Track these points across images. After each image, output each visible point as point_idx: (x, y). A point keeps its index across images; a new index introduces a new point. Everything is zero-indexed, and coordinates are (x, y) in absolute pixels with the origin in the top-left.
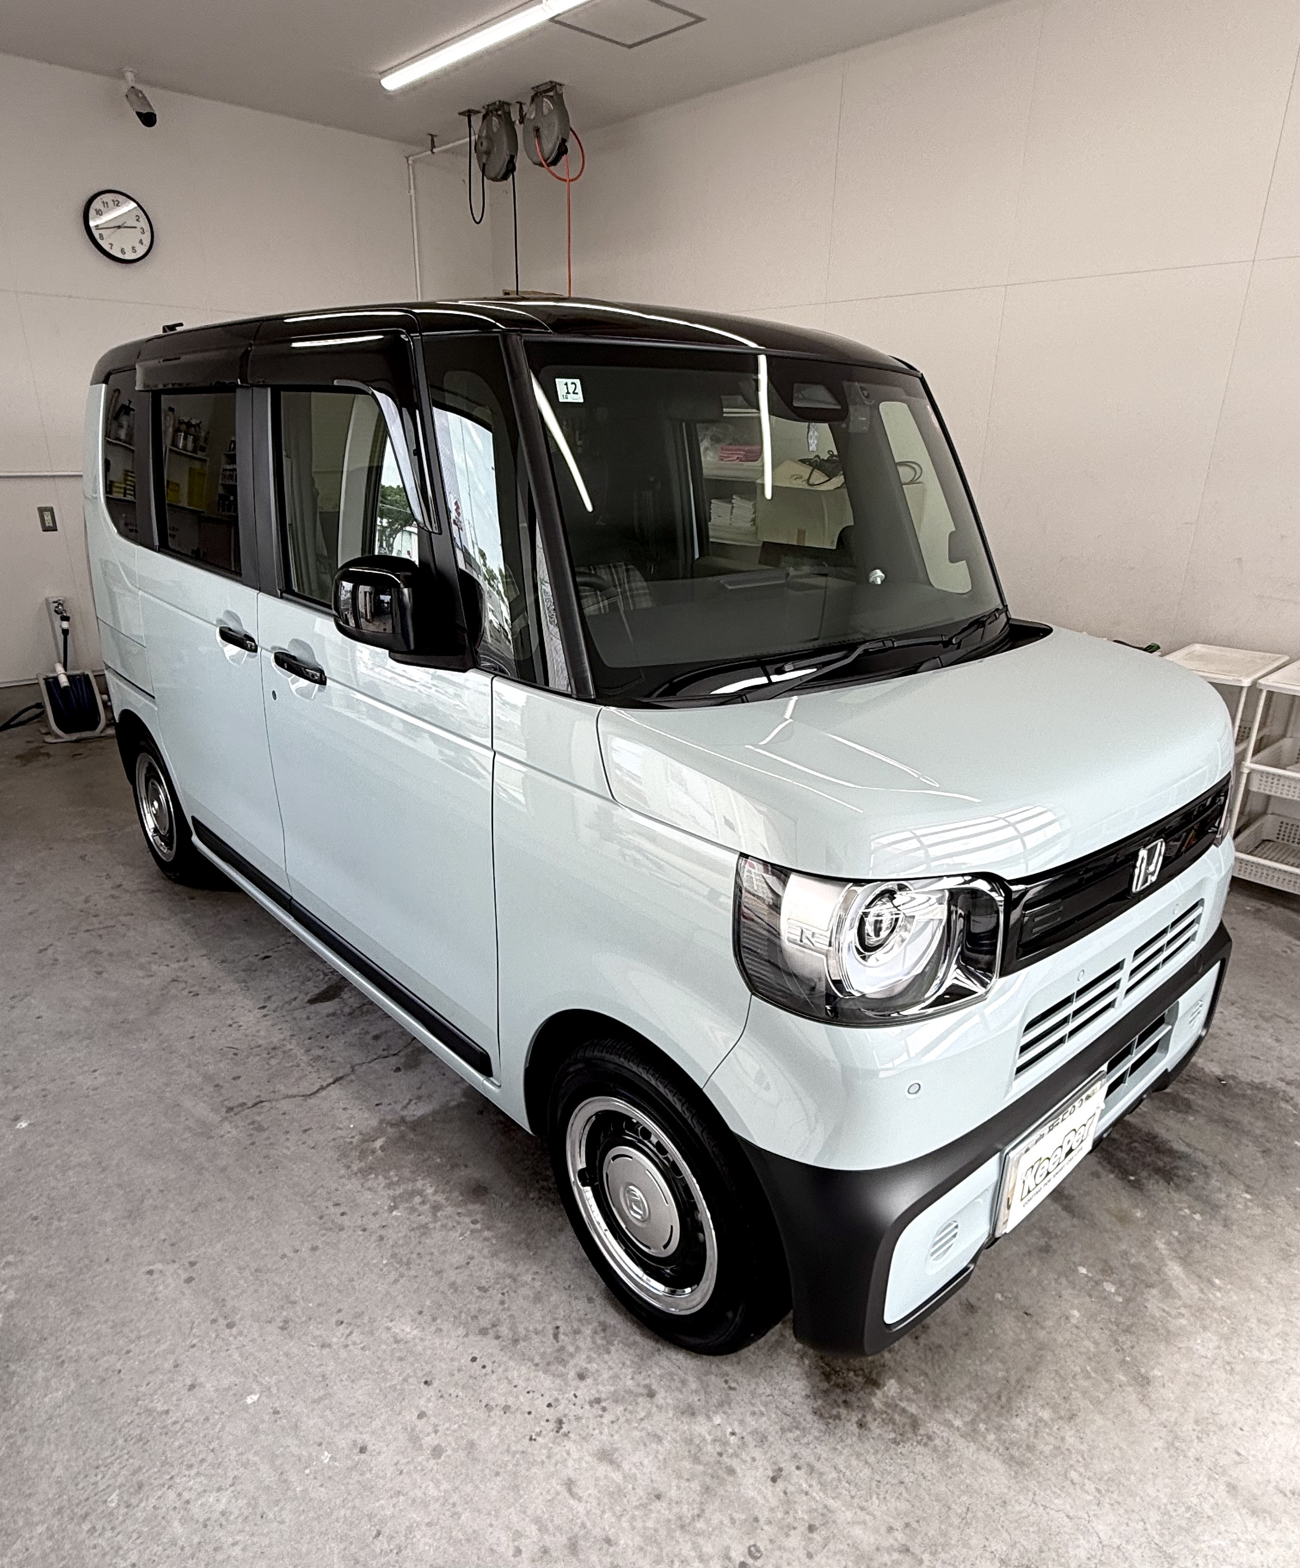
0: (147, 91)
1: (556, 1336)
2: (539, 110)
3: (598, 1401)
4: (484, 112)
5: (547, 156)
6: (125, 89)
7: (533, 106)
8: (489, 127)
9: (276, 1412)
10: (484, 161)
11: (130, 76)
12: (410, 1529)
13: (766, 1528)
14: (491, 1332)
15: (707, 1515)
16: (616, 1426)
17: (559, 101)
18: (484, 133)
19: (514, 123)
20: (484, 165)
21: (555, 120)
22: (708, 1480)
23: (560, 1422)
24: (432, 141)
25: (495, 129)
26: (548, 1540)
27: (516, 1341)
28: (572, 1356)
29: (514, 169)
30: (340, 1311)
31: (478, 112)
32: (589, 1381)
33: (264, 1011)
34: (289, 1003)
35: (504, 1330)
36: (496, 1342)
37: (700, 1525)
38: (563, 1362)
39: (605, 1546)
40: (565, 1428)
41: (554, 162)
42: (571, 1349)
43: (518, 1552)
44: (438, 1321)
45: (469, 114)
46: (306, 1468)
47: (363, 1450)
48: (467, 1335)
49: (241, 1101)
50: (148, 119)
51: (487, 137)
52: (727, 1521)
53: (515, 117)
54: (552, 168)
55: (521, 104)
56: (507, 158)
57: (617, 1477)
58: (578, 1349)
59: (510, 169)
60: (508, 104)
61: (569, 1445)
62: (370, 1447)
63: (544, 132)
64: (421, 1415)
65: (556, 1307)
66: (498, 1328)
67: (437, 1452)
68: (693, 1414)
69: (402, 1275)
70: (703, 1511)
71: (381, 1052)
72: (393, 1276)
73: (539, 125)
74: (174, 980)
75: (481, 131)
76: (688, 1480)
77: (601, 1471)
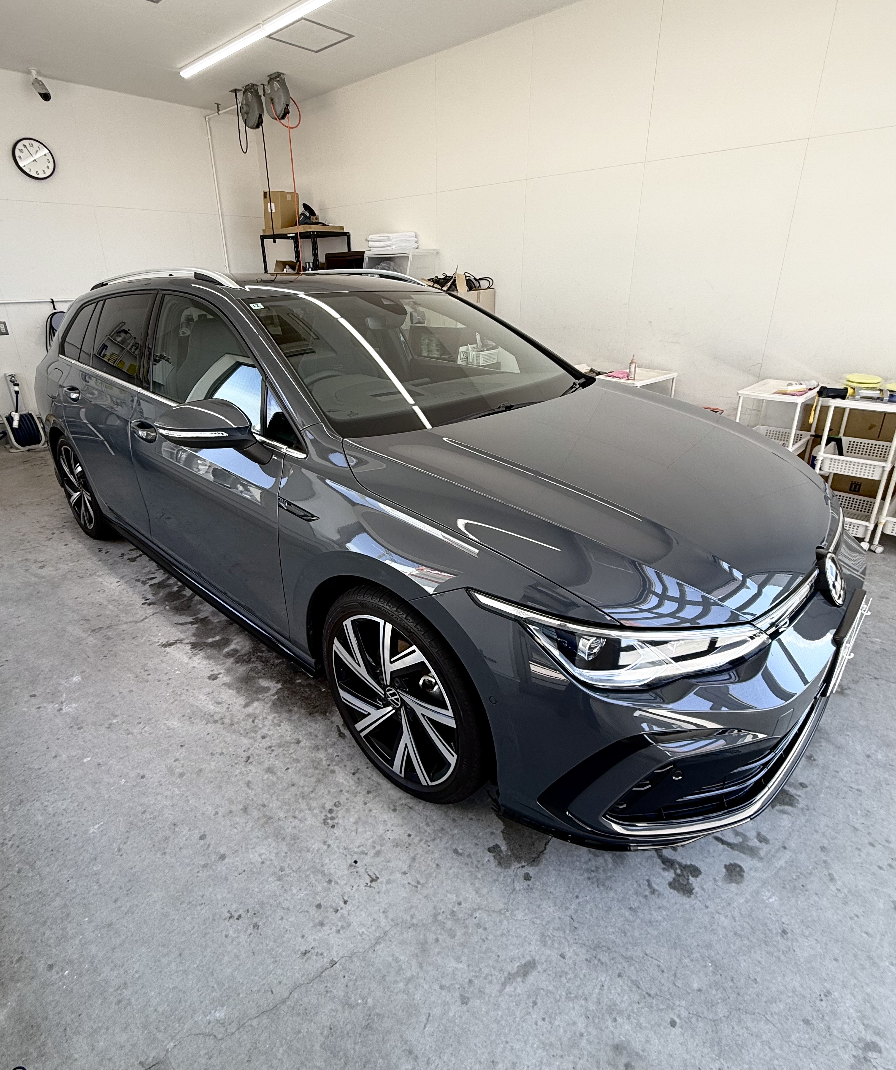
0: (45, 81)
2: (272, 88)
3: (270, 747)
4: (244, 90)
5: (278, 113)
6: (32, 80)
7: (269, 86)
8: (246, 98)
9: (99, 765)
10: (246, 117)
11: (34, 72)
12: (162, 808)
13: (346, 794)
14: (220, 722)
15: (317, 791)
16: (277, 757)
17: (283, 83)
18: (244, 102)
19: (260, 96)
20: (245, 120)
21: (282, 93)
22: (320, 776)
23: (249, 758)
24: (218, 108)
25: (250, 99)
26: (233, 807)
27: (232, 725)
28: (260, 729)
29: (262, 122)
32: (267, 739)
33: (120, 583)
35: (227, 721)
36: (221, 726)
37: (312, 795)
38: (256, 732)
39: (262, 808)
40: (251, 760)
41: (283, 117)
42: (261, 726)
44: (192, 719)
45: (235, 91)
46: (111, 787)
47: (143, 777)
48: (206, 724)
49: (100, 626)
50: (46, 97)
51: (246, 104)
52: (326, 793)
53: (261, 92)
54: (282, 121)
55: (263, 85)
56: (258, 116)
57: (274, 779)
58: (264, 726)
59: (259, 123)
60: (257, 85)
61: (250, 767)
62: (147, 776)
63: (276, 101)
64: (176, 760)
68: (318, 749)
70: (315, 789)
73: (273, 97)
74: (70, 571)
75: (242, 100)
76: (310, 777)
77: (266, 777)
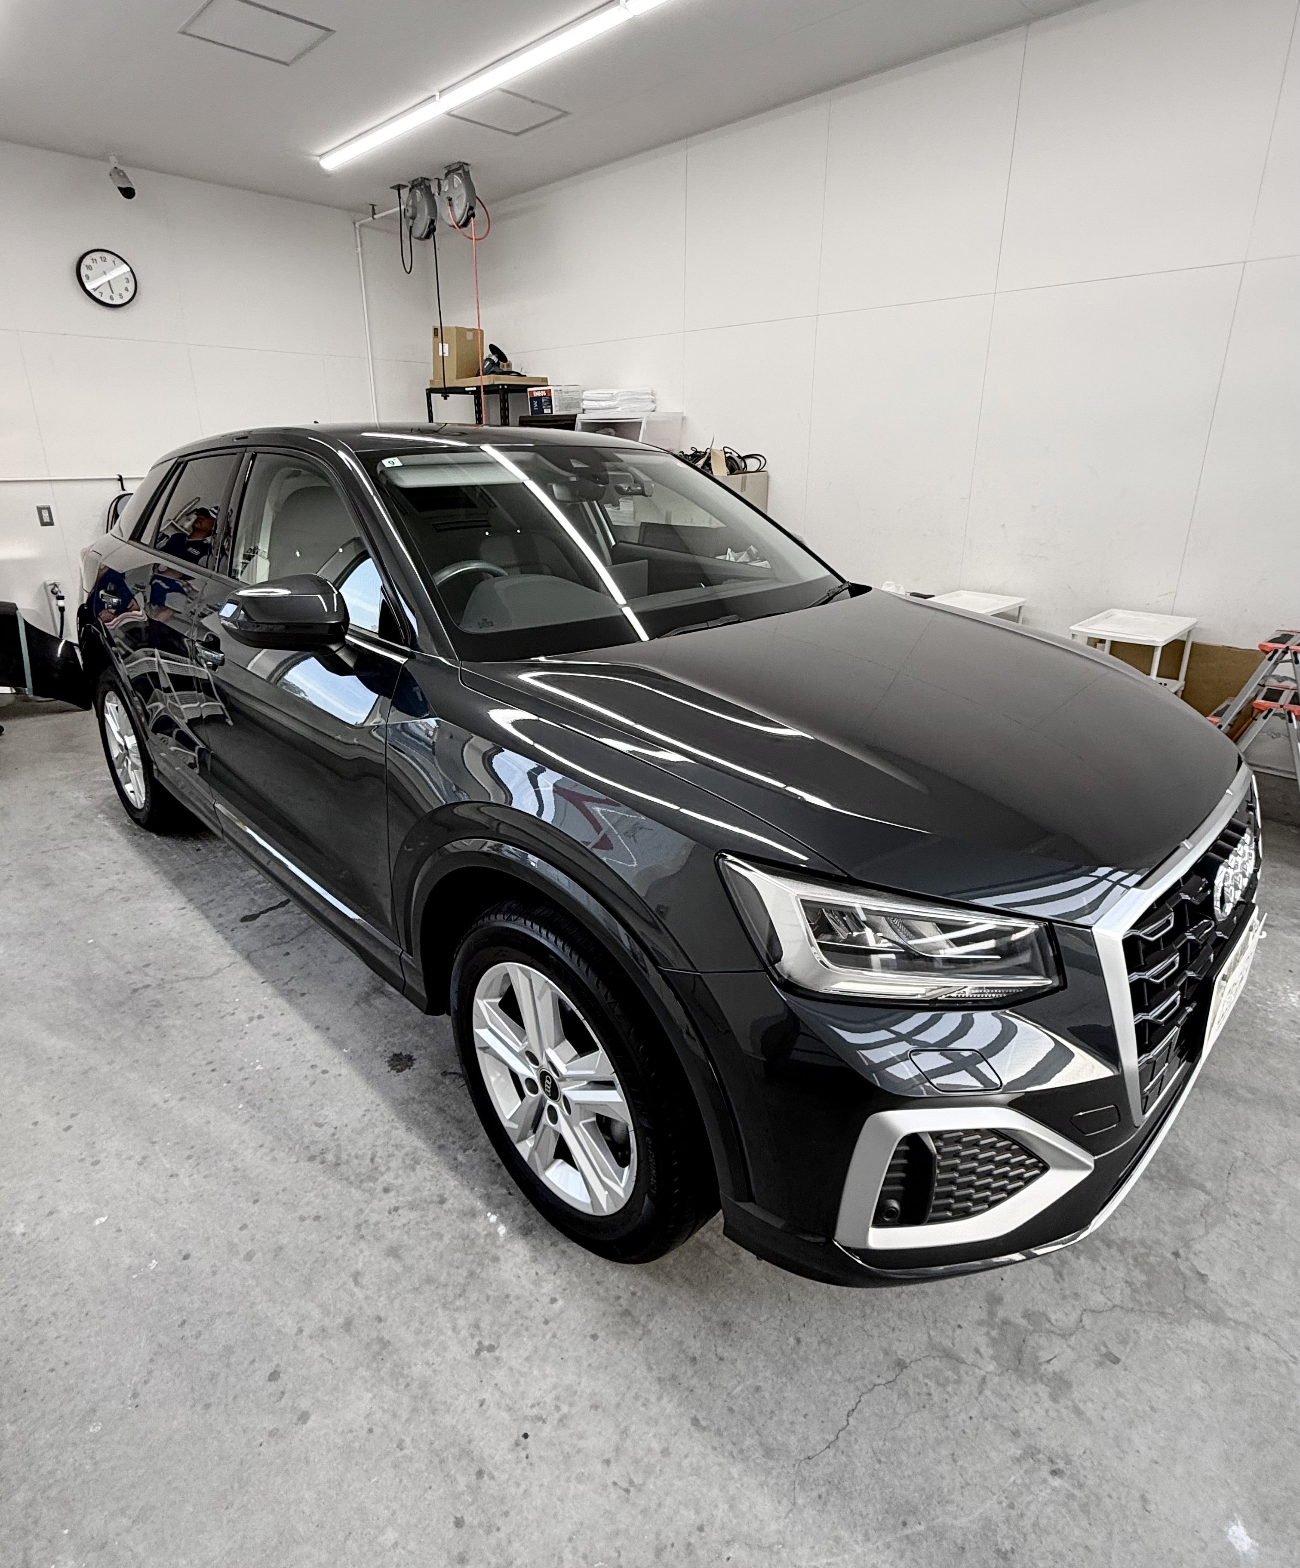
0: (128, 171)
1: (372, 1160)
2: (451, 184)
3: (396, 1209)
4: (410, 186)
5: (458, 219)
6: (110, 168)
7: (447, 181)
8: (414, 197)
9: (119, 1231)
10: (410, 224)
11: (113, 159)
12: (212, 1319)
14: (319, 1159)
15: (467, 1295)
16: (406, 1228)
17: (466, 177)
18: (410, 203)
19: (434, 195)
20: (411, 227)
21: (463, 192)
22: (474, 1266)
24: (373, 209)
25: (418, 200)
26: (327, 1322)
27: (338, 1164)
28: (382, 1174)
29: (434, 230)
30: (192, 1147)
31: (405, 186)
32: (392, 1194)
33: (183, 912)
34: (207, 904)
35: (330, 1157)
36: (321, 1166)
37: (460, 1302)
38: (373, 1180)
39: (376, 1324)
41: (466, 224)
42: (383, 1169)
43: (301, 1331)
44: (276, 1152)
45: (399, 188)
46: (134, 1274)
47: (186, 1257)
48: (297, 1162)
49: (146, 983)
50: (128, 193)
51: (413, 206)
52: (483, 1298)
53: (434, 189)
54: (464, 229)
55: (439, 180)
56: (428, 222)
57: (398, 1268)
58: (389, 1169)
59: (431, 231)
60: (428, 179)
62: (193, 1254)
63: (455, 202)
64: (244, 1227)
65: (378, 1136)
66: (325, 1155)
67: (249, 1256)
68: (474, 1216)
69: (252, 1117)
70: (464, 1291)
71: (275, 941)
72: (247, 1117)
73: (451, 196)
74: (110, 889)
75: (408, 200)
76: (457, 1267)
77: (385, 1264)
